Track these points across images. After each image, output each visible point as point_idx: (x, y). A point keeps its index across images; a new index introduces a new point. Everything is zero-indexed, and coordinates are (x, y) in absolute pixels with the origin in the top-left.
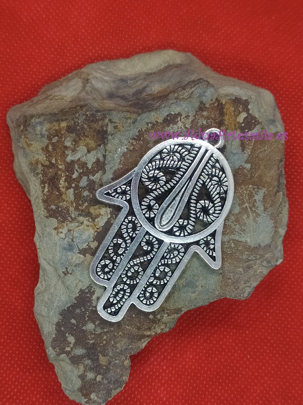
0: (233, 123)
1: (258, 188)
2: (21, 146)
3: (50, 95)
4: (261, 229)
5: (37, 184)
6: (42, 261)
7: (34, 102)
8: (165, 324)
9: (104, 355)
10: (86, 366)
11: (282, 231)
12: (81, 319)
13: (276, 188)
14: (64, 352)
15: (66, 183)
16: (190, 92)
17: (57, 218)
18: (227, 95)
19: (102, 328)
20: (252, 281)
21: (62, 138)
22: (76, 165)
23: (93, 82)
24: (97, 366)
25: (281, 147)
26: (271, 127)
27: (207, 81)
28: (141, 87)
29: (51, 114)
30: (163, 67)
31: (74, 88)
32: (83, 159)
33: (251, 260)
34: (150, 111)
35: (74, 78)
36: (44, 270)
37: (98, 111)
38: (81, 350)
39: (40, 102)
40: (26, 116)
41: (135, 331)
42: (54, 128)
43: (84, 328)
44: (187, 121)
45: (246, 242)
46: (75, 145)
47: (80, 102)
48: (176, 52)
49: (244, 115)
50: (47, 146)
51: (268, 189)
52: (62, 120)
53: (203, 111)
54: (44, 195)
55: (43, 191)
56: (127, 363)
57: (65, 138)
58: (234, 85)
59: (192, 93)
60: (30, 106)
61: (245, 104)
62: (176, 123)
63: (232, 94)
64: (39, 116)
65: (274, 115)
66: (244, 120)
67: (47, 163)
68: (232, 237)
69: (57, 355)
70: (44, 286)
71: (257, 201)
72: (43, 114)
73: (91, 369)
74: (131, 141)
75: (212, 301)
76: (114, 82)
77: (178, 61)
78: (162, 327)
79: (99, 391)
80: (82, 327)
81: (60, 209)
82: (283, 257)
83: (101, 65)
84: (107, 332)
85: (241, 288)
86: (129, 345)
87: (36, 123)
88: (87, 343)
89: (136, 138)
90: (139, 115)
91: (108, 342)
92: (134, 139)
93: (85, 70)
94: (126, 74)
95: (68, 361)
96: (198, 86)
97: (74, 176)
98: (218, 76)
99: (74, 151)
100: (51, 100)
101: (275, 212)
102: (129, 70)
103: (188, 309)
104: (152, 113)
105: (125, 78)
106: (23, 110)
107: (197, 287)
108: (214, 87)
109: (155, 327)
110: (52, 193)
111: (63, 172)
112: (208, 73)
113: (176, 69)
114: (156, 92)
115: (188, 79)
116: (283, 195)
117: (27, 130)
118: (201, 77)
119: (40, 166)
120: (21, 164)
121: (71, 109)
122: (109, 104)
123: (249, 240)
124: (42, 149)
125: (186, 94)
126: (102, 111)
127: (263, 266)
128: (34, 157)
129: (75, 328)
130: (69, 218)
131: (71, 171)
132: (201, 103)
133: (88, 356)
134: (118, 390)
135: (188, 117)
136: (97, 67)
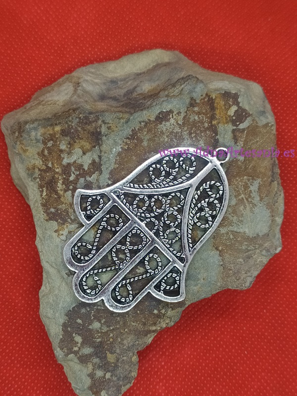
0: (224, 117)
1: (253, 179)
2: (17, 152)
3: (43, 101)
4: (258, 219)
5: (35, 188)
6: (44, 264)
7: (27, 108)
8: (170, 318)
9: (111, 353)
10: (94, 365)
11: (279, 220)
12: (87, 319)
13: (271, 178)
14: (72, 352)
15: (64, 186)
16: (180, 89)
17: (57, 221)
18: (216, 90)
19: (108, 326)
20: (252, 271)
21: (56, 142)
22: (72, 167)
23: (84, 85)
24: (105, 364)
25: (273, 138)
26: (262, 118)
27: (196, 77)
28: (131, 88)
29: (45, 119)
30: (152, 66)
31: (66, 92)
32: (79, 161)
33: (250, 250)
34: (142, 110)
35: (64, 83)
36: (48, 273)
37: (91, 113)
38: (88, 349)
39: (33, 108)
40: (20, 122)
41: (140, 327)
42: (48, 133)
43: (90, 327)
44: (179, 117)
45: (245, 233)
46: (70, 148)
47: (73, 105)
48: (163, 51)
49: (234, 108)
50: (43, 151)
51: (262, 179)
52: (56, 124)
53: (194, 107)
54: (43, 198)
55: (42, 195)
56: (135, 359)
57: (60, 141)
58: (223, 80)
59: (182, 90)
60: (24, 112)
61: (235, 97)
62: (168, 120)
63: (221, 89)
64: (33, 121)
65: (264, 107)
66: (235, 113)
67: (44, 167)
68: (231, 228)
69: (65, 355)
70: (48, 288)
71: (253, 191)
72: (36, 120)
73: (99, 367)
74: (125, 140)
75: (215, 292)
76: (104, 84)
77: (166, 60)
78: (167, 322)
79: (109, 388)
80: (88, 326)
81: (59, 212)
82: (281, 245)
83: (91, 68)
84: (113, 329)
85: (242, 278)
86: (136, 341)
87: (31, 129)
88: (94, 342)
89: (130, 137)
90: (131, 114)
91: (115, 340)
92: (128, 138)
93: (74, 74)
94: (116, 75)
95: (76, 360)
96: (187, 82)
97: (72, 178)
98: (206, 72)
99: (70, 153)
100: (43, 105)
101: (271, 201)
102: (118, 71)
103: (192, 302)
104: (145, 112)
105: (115, 79)
106: (17, 117)
107: (199, 279)
108: (203, 82)
109: (160, 322)
110: (50, 196)
111: (60, 175)
112: (196, 69)
113: (165, 67)
114: (147, 91)
115: (176, 77)
116: (278, 184)
117: (22, 136)
118: (190, 73)
119: (37, 170)
120: (18, 170)
121: (64, 112)
122: (101, 106)
123: (247, 230)
124: (38, 154)
125: (176, 91)
126: (95, 113)
127: (263, 255)
128: (30, 162)
129: (81, 328)
130: (69, 220)
131: (68, 173)
132: (192, 99)
133: (96, 354)
134: (128, 386)
135: (179, 113)
136: (87, 70)
